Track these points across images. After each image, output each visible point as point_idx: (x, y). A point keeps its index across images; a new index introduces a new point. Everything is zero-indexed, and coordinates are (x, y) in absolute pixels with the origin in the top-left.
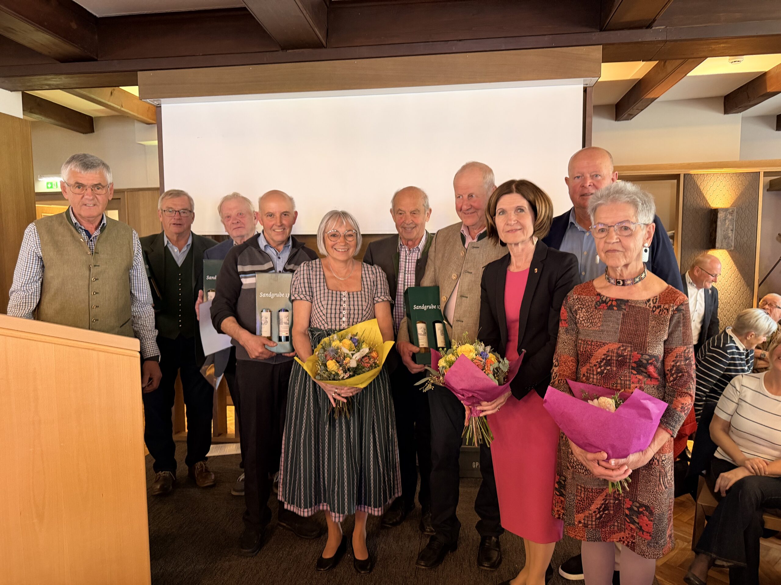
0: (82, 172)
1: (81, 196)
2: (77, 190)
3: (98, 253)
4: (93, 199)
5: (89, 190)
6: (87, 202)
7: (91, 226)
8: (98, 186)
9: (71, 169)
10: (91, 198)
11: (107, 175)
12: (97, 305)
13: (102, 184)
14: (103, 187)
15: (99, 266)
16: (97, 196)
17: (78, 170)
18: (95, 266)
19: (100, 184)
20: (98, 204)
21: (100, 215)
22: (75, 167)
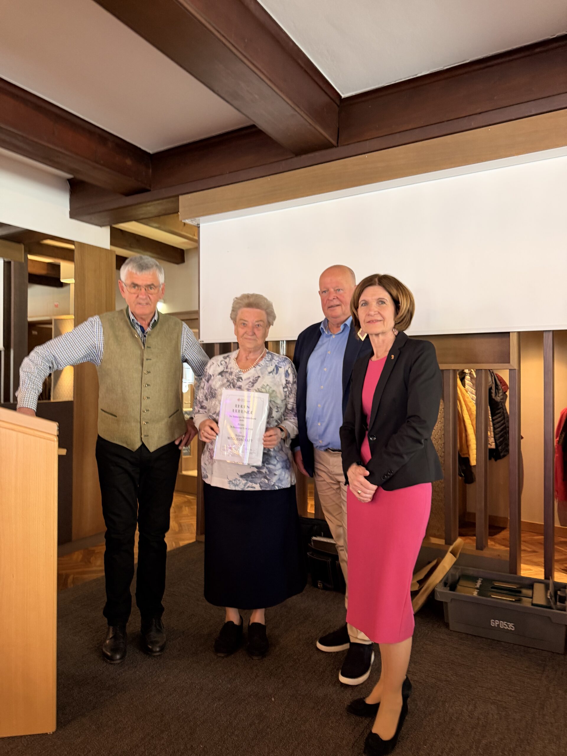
0: (138, 273)
1: (136, 295)
2: (133, 290)
3: (150, 347)
4: (146, 299)
5: (143, 290)
6: (141, 301)
7: (144, 322)
8: (150, 286)
9: (129, 270)
10: (144, 297)
11: (160, 275)
12: (149, 396)
13: (155, 284)
14: (156, 287)
15: (150, 359)
16: (150, 296)
17: (134, 271)
18: (147, 359)
19: (153, 284)
20: (150, 303)
21: (151, 313)
22: (132, 269)
